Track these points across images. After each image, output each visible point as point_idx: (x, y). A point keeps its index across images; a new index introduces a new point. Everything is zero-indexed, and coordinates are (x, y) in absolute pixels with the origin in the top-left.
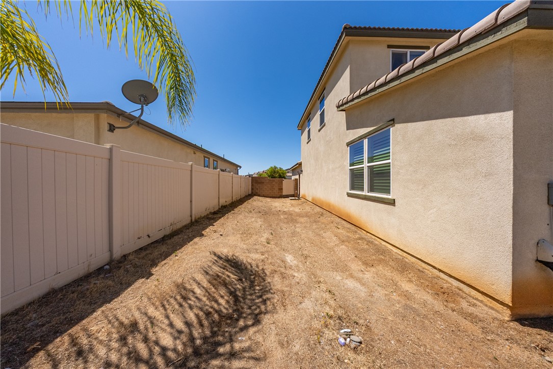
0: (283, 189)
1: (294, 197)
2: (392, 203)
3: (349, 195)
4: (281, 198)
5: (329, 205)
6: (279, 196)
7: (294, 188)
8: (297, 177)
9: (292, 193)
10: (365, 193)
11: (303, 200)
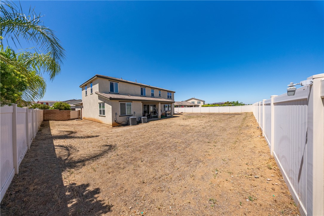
0: (71, 116)
1: (78, 119)
2: (105, 117)
3: (99, 116)
4: (70, 120)
5: (95, 119)
6: (67, 119)
7: (78, 115)
8: (80, 109)
9: (77, 117)
10: (102, 115)
11: (84, 120)
